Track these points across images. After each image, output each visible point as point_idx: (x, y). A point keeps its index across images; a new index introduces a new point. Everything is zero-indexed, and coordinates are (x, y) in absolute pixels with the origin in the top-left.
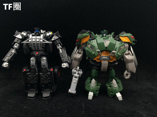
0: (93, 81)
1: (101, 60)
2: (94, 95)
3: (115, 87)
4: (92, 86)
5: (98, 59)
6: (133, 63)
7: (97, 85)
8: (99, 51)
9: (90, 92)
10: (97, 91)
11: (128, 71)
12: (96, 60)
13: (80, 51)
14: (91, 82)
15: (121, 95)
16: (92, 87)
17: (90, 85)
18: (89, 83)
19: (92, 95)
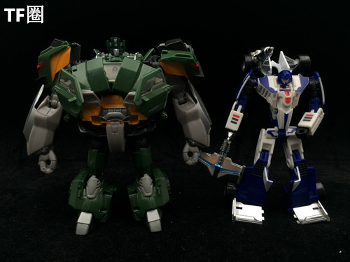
0: (93, 181)
1: (104, 120)
2: (93, 219)
3: (147, 194)
4: (89, 196)
5: (94, 118)
7: (104, 193)
8: (92, 92)
9: (82, 213)
10: (103, 209)
12: (91, 120)
13: (54, 101)
14: (85, 185)
15: (159, 218)
16: (90, 199)
17: (82, 193)
18: (79, 188)
19: (88, 222)
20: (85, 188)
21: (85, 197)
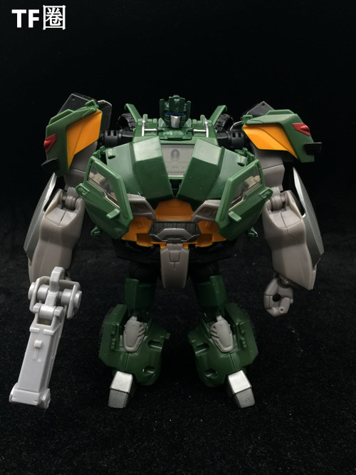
1: (157, 240)
2: (135, 384)
3: (226, 349)
4: (128, 348)
5: (140, 236)
6: (305, 247)
7: (151, 342)
8: (143, 199)
9: (118, 374)
10: (148, 368)
11: (280, 283)
12: (135, 239)
13: (70, 198)
14: (121, 330)
15: (249, 385)
16: (129, 352)
17: (117, 343)
18: (113, 336)
19: (127, 389)
20: (122, 334)
21: (122, 349)
